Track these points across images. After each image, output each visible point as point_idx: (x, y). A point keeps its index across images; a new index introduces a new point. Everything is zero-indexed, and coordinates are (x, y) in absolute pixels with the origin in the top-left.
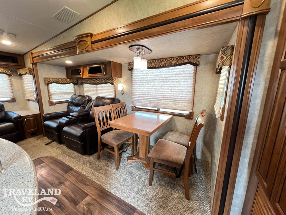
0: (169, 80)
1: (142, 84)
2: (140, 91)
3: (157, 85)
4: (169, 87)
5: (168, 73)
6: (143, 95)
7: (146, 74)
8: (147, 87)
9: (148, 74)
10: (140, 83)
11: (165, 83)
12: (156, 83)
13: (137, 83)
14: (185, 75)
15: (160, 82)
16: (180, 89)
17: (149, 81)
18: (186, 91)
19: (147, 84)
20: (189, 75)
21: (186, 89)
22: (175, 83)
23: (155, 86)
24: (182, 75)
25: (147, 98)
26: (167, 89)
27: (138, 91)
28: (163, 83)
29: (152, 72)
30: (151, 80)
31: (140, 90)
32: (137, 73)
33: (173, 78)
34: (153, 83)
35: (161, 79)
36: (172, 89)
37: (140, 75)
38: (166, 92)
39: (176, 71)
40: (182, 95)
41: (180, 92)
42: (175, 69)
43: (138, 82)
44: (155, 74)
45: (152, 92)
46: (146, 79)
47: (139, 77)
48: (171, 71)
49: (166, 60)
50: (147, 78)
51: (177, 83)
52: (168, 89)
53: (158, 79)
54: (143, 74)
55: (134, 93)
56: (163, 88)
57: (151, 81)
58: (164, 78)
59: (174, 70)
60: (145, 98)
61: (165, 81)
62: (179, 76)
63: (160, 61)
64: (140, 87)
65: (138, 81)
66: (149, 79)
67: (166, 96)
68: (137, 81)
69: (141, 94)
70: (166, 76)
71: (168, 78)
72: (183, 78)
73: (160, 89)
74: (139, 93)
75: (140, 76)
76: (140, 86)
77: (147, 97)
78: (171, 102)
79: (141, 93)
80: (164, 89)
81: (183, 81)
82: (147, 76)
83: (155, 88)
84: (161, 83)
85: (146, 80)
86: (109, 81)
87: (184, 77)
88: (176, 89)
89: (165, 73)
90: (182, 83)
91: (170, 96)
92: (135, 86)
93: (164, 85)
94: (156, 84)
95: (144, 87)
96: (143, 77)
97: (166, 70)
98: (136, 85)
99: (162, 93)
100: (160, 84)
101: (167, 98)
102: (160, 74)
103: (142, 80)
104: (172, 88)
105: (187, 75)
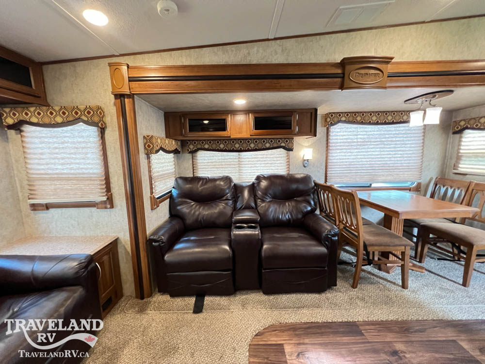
0: (392, 141)
1: (349, 149)
2: (343, 159)
3: (372, 150)
4: (391, 151)
5: (390, 132)
6: (349, 165)
7: (355, 133)
8: (356, 152)
9: (358, 133)
10: (345, 147)
11: (386, 146)
12: (372, 146)
13: (338, 147)
14: (412, 135)
15: (378, 145)
16: (406, 154)
17: (359, 143)
18: (414, 155)
19: (357, 149)
20: (417, 135)
21: (414, 154)
22: (399, 146)
23: (369, 150)
24: (409, 135)
25: (356, 170)
26: (388, 154)
27: (340, 159)
28: (383, 146)
29: (366, 130)
30: (364, 142)
31: (345, 157)
32: (339, 130)
33: (397, 139)
34: (366, 147)
35: (378, 140)
36: (395, 154)
37: (345, 133)
38: (386, 159)
39: (401, 130)
40: (408, 162)
41: (406, 157)
42: (400, 127)
43: (340, 146)
44: (370, 133)
45: (365, 160)
46: (355, 140)
47: (341, 137)
48: (393, 129)
49: (394, 114)
50: (357, 139)
51: (403, 146)
52: (390, 154)
53: (373, 140)
54: (350, 133)
55: (333, 164)
56: (382, 153)
57: (363, 144)
58: (384, 140)
59: (397, 129)
60: (352, 170)
61: (385, 143)
62: (405, 136)
63: (386, 114)
64: (345, 153)
65: (341, 144)
66: (359, 140)
67: (387, 164)
68: (339, 144)
69: (346, 164)
70: (387, 136)
71: (390, 139)
72: (409, 139)
73: (378, 155)
74: (342, 162)
75: (344, 135)
76: (344, 151)
77: (357, 167)
78: (394, 172)
79: (346, 162)
80: (384, 155)
81: (409, 142)
82: (357, 135)
83: (369, 153)
84: (380, 146)
85: (355, 142)
86: (283, 144)
87: (412, 137)
88: (401, 154)
89: (385, 133)
90: (409, 146)
91: (393, 164)
92: (334, 151)
93: (384, 150)
94: (372, 148)
95: (351, 152)
96: (350, 137)
97: (388, 127)
98: (338, 149)
99: (381, 161)
100: (377, 148)
101: (389, 167)
102: (378, 132)
103: (349, 142)
104: (396, 152)
105: (415, 135)
